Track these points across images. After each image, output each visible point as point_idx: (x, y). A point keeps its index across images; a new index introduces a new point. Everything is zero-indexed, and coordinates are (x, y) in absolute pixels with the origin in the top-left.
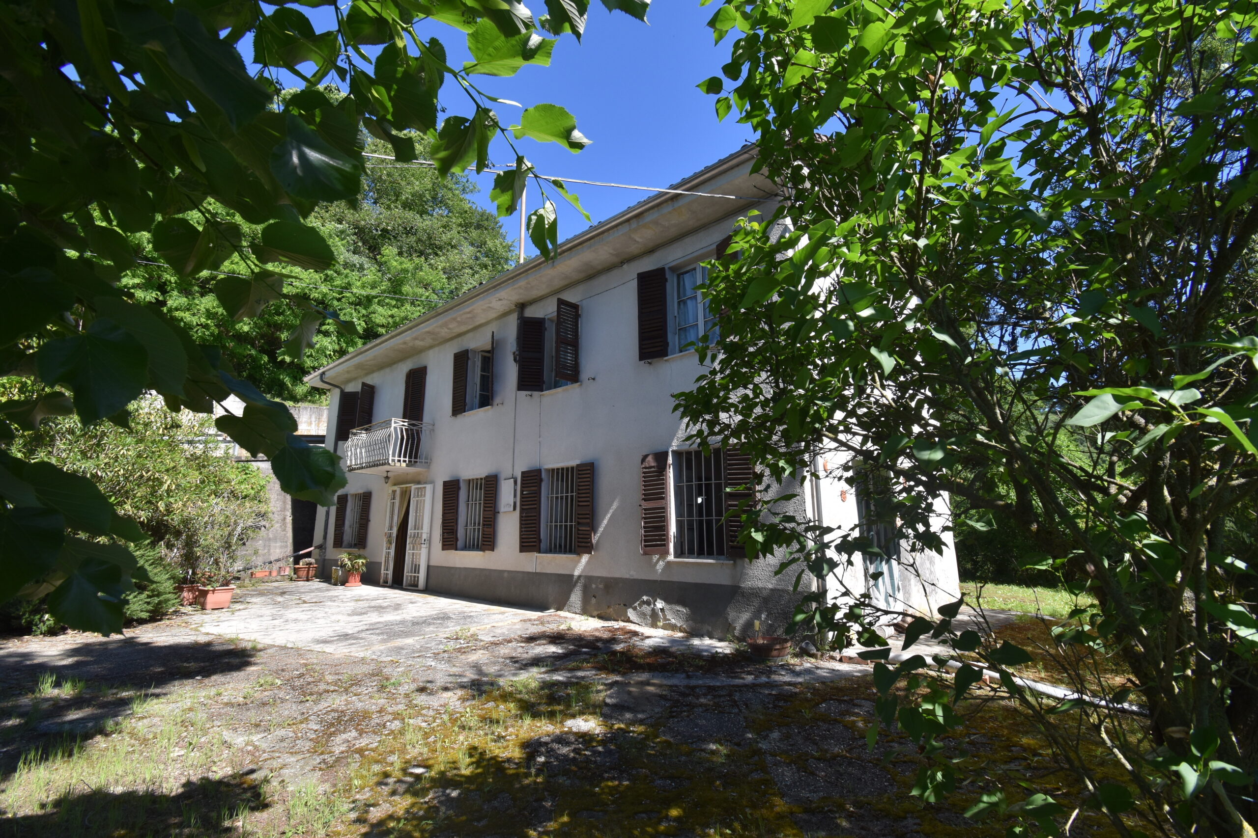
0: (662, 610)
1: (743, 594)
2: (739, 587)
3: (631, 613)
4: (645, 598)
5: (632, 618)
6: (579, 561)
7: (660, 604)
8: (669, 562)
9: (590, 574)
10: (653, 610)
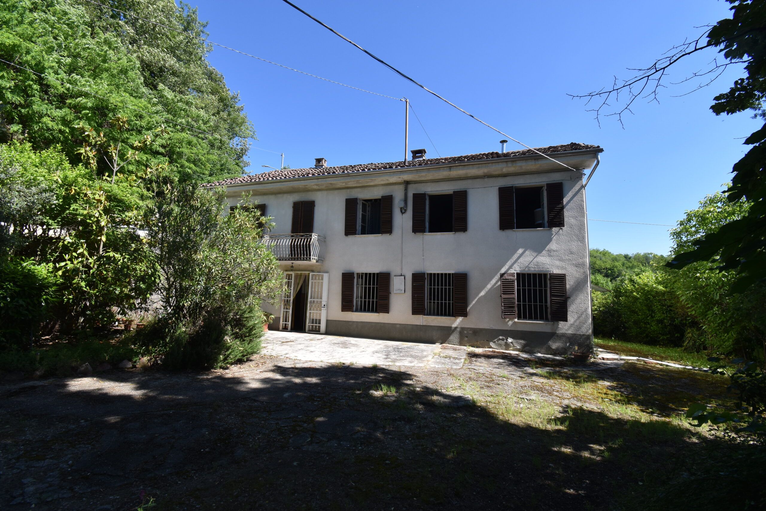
0: (512, 343)
1: (557, 336)
2: (556, 333)
3: (492, 344)
4: (501, 337)
5: (493, 346)
6: (455, 321)
7: (510, 340)
8: (515, 322)
9: (463, 326)
10: (506, 343)
